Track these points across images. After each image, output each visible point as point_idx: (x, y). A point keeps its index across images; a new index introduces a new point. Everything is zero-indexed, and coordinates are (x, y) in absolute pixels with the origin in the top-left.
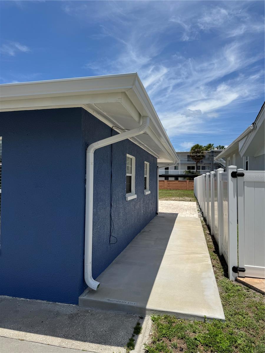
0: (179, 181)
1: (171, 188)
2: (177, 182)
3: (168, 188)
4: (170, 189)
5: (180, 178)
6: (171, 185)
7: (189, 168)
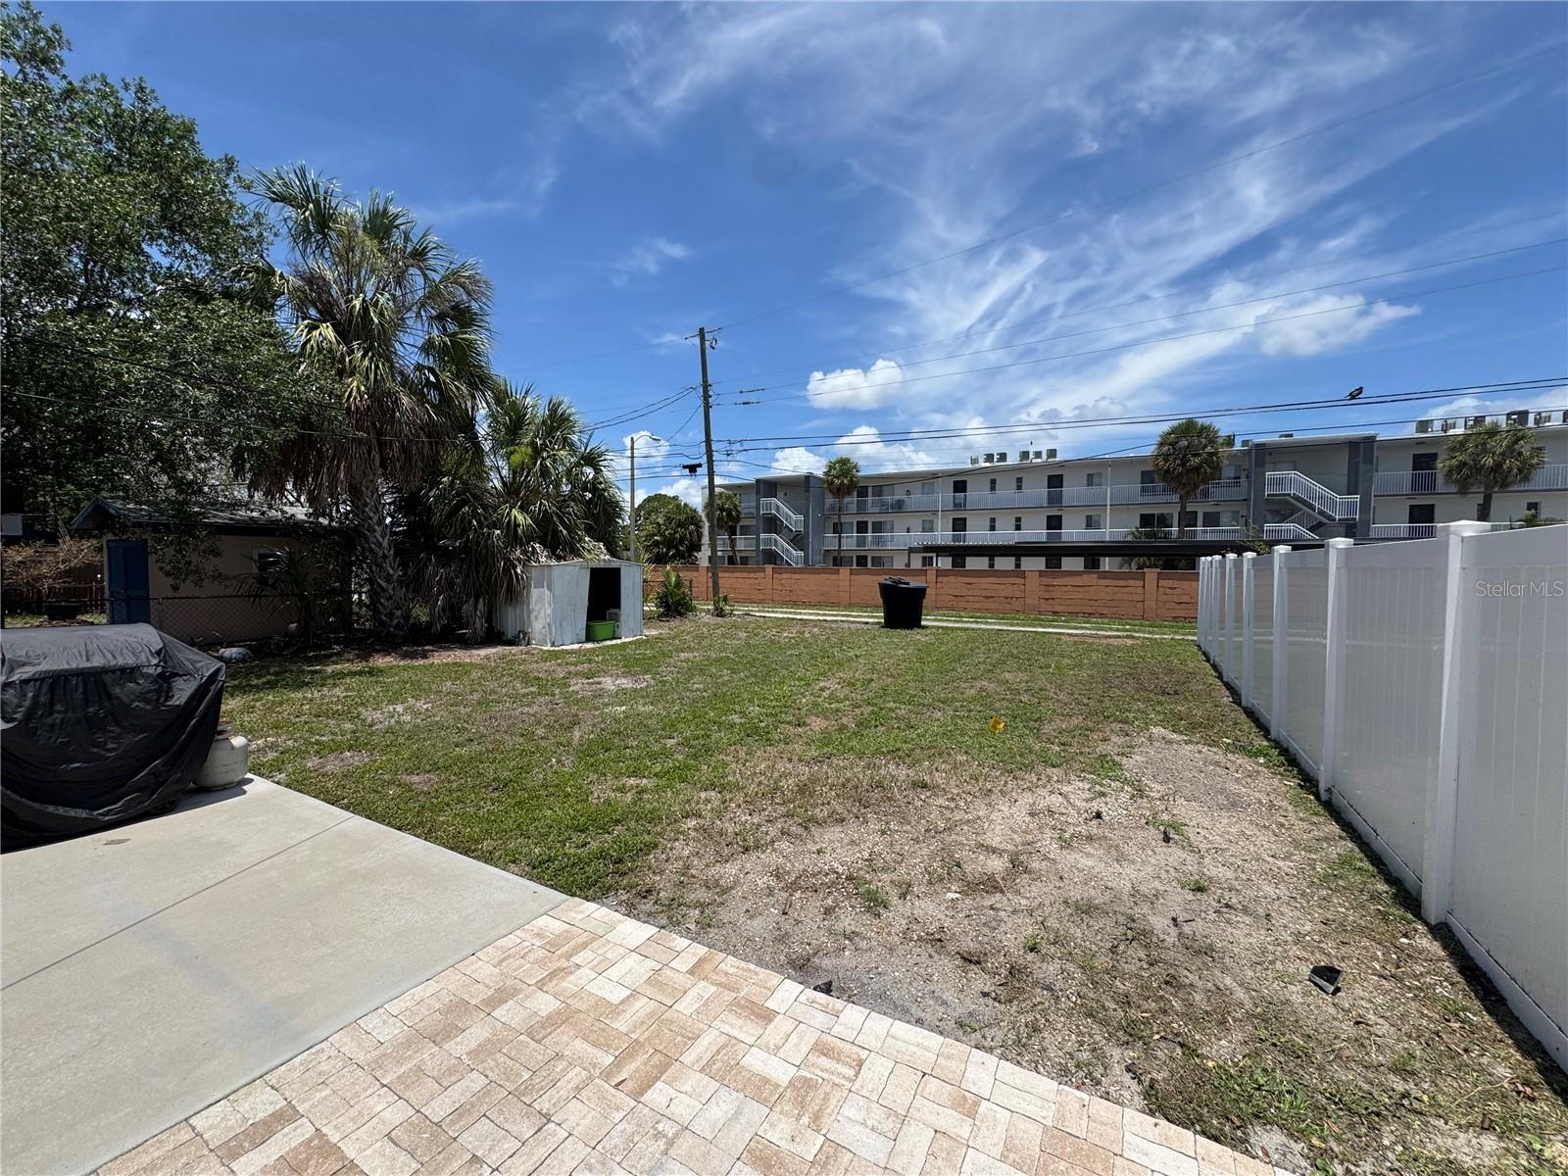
0: (1106, 575)
1: (1058, 609)
2: (1091, 579)
3: (1045, 607)
4: (1055, 613)
5: (1107, 558)
6: (1058, 593)
7: (1146, 520)
